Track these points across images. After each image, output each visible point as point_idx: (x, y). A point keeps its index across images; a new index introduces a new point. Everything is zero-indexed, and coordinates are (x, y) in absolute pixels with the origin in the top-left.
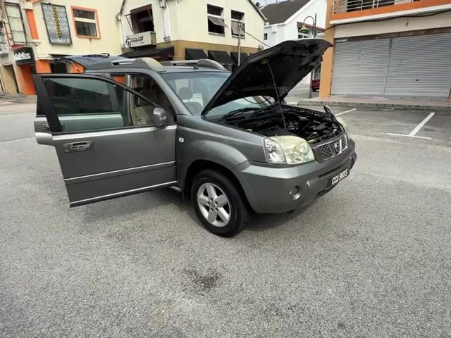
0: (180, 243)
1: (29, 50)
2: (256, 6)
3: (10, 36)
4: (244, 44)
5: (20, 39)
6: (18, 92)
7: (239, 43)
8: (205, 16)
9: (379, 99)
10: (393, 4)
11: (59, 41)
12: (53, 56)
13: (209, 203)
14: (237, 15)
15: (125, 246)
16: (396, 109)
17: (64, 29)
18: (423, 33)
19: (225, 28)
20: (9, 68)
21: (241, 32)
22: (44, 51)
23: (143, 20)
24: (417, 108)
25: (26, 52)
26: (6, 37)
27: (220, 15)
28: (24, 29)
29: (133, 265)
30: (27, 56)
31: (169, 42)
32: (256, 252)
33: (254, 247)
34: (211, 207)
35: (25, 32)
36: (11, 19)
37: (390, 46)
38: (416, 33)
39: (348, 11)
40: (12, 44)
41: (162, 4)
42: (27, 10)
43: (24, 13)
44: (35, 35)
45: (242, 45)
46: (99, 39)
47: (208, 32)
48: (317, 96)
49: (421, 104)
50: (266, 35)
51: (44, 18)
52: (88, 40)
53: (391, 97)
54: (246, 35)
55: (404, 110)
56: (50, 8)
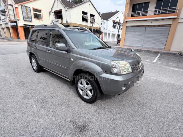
0: (69, 106)
1: (16, 22)
2: (99, 13)
3: (9, 16)
4: (94, 26)
5: (12, 18)
6: (11, 37)
7: (93, 25)
8: (81, 15)
9: (141, 48)
10: (147, 15)
11: (27, 20)
12: (25, 25)
13: (83, 88)
14: (92, 16)
15: (43, 106)
16: (147, 52)
17: (29, 15)
18: (157, 26)
19: (88, 20)
20: (8, 28)
21: (93, 22)
22: (21, 23)
23: (59, 15)
24: (154, 52)
25: (15, 23)
26: (7, 17)
27: (86, 15)
28: (14, 14)
29: (46, 117)
30: (15, 24)
31: (68, 23)
32: (103, 111)
33: (102, 109)
34: (83, 90)
35: (14, 15)
36: (9, 10)
37: (145, 30)
38: (154, 26)
39: (131, 17)
40: (9, 19)
41: (66, 9)
42: (15, 7)
43: (14, 8)
44: (18, 17)
45: (93, 26)
46: (42, 20)
47: (82, 21)
48: (119, 45)
49: (155, 50)
50: (102, 23)
51: (22, 11)
52: (38, 20)
53: (145, 48)
54: (95, 23)
55: (150, 52)
56: (25, 7)
